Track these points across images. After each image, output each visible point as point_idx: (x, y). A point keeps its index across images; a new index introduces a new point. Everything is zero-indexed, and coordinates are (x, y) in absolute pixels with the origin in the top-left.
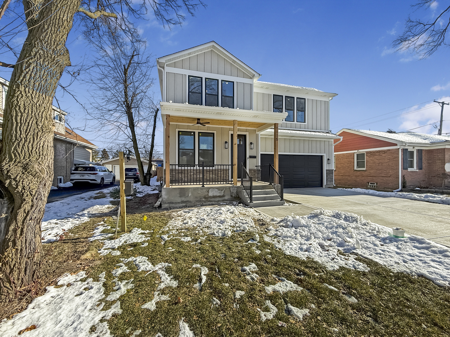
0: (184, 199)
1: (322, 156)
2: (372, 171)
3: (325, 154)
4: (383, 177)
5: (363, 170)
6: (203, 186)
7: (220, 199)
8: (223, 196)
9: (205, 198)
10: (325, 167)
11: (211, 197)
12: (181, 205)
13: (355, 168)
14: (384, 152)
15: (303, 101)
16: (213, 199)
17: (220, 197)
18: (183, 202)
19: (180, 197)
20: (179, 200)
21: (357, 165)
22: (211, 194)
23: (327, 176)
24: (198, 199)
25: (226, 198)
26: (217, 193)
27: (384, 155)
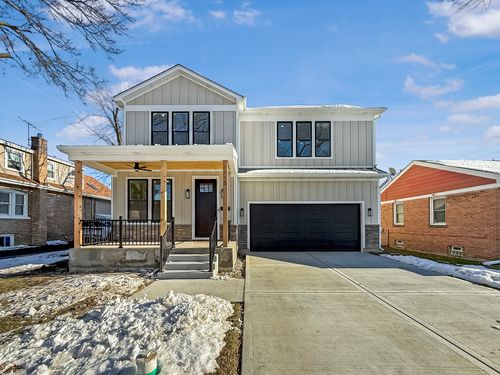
0: (95, 263)
1: (359, 205)
2: (456, 228)
3: (363, 202)
4: (473, 237)
5: (442, 226)
6: (121, 247)
7: (142, 264)
8: (145, 261)
9: (121, 262)
10: (365, 221)
11: (128, 262)
12: (92, 269)
13: (432, 223)
14: (475, 194)
15: (326, 125)
16: (130, 265)
17: (140, 261)
18: (93, 266)
19: (90, 259)
20: (89, 263)
21: (435, 218)
22: (128, 258)
23: (366, 235)
24: (112, 263)
25: (149, 263)
26: (137, 257)
27: (474, 200)
